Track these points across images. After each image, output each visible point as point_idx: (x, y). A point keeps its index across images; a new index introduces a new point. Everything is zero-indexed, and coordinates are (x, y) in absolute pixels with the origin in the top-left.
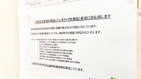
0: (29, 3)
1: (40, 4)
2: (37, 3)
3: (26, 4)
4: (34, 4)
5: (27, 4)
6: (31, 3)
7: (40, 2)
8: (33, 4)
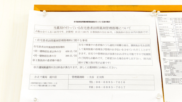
0: (37, 83)
1: (55, 86)
2: (51, 84)
3: (32, 84)
4: (45, 84)
5: (34, 84)
6: (40, 83)
7: (56, 84)
8: (42, 84)
